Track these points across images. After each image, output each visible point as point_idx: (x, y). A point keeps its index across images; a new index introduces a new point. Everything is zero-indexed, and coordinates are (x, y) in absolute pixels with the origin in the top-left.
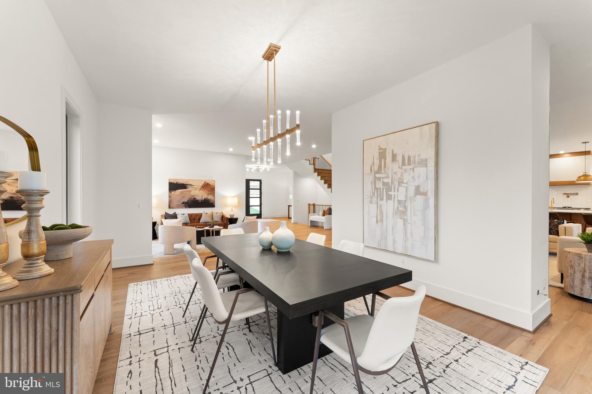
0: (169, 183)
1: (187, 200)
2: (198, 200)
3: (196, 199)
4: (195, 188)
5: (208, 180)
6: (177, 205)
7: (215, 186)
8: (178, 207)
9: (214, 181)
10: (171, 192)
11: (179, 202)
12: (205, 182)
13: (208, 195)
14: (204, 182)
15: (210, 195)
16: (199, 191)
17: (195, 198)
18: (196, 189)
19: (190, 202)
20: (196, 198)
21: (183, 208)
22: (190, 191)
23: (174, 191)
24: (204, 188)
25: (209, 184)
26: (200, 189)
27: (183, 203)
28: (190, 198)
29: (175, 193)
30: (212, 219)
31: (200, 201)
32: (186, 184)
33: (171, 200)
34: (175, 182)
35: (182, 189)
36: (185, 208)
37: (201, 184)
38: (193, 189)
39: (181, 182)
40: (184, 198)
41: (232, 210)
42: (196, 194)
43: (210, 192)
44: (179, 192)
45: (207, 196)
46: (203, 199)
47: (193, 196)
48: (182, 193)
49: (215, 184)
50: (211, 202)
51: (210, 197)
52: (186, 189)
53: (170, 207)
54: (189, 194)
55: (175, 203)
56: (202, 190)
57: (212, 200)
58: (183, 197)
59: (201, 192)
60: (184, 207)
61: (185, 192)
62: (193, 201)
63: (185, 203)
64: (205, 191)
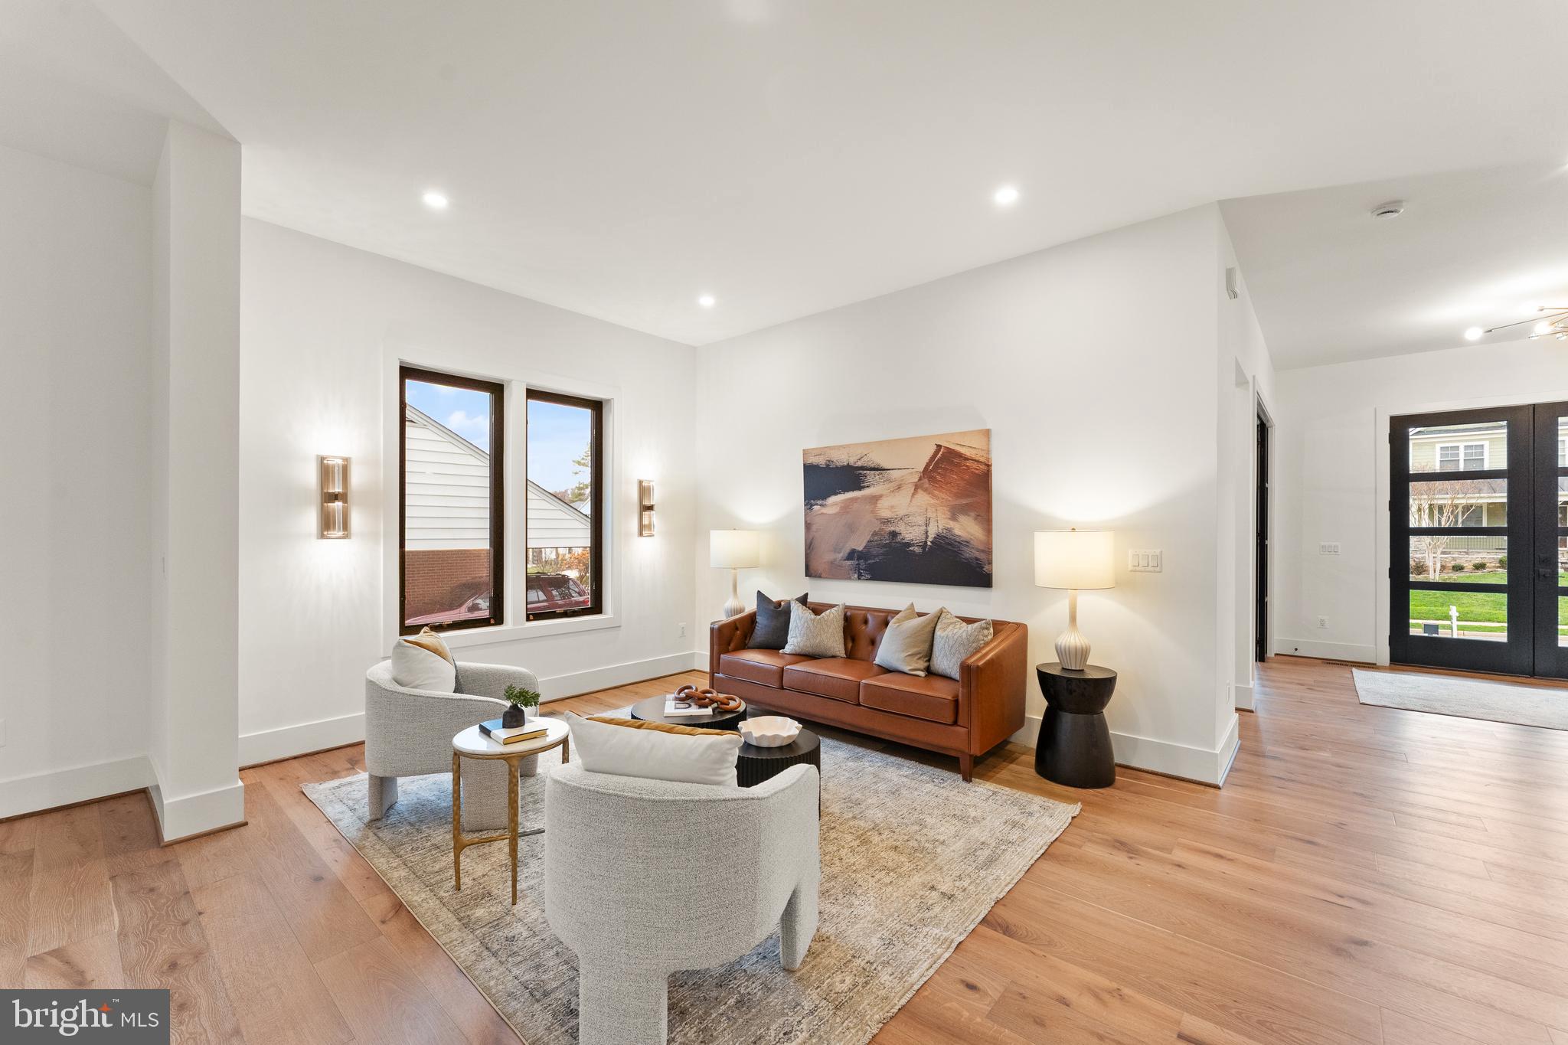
0: (804, 465)
1: (864, 544)
2: (909, 545)
3: (899, 539)
4: (897, 483)
5: (953, 434)
6: (832, 563)
7: (989, 466)
8: (834, 573)
9: (987, 433)
10: (812, 505)
11: (836, 550)
12: (939, 447)
13: (954, 518)
14: (932, 449)
15: (963, 519)
16: (913, 494)
17: (894, 534)
18: (899, 487)
19: (874, 551)
20: (898, 530)
21: (849, 578)
22: (875, 499)
23: (820, 502)
24: (932, 479)
25: (959, 455)
26: (917, 487)
27: (852, 555)
28: (875, 534)
29: (825, 510)
30: (929, 655)
31: (917, 550)
32: (859, 464)
33: (811, 544)
34: (821, 461)
35: (846, 490)
36: (859, 579)
37: (922, 458)
38: (887, 486)
39: (842, 458)
40: (853, 532)
41: (1073, 619)
42: (901, 513)
43: (964, 501)
44: (836, 504)
45: (951, 524)
46: (932, 533)
47: (888, 521)
48: (846, 507)
49: (988, 451)
50: (969, 553)
51: (966, 528)
52: (860, 488)
53: (809, 573)
54: (873, 512)
55: (825, 556)
56: (925, 490)
57: (975, 543)
58: (851, 528)
59: (923, 498)
60: (856, 576)
61: (856, 506)
62: (885, 546)
63: (859, 558)
64: (936, 492)
